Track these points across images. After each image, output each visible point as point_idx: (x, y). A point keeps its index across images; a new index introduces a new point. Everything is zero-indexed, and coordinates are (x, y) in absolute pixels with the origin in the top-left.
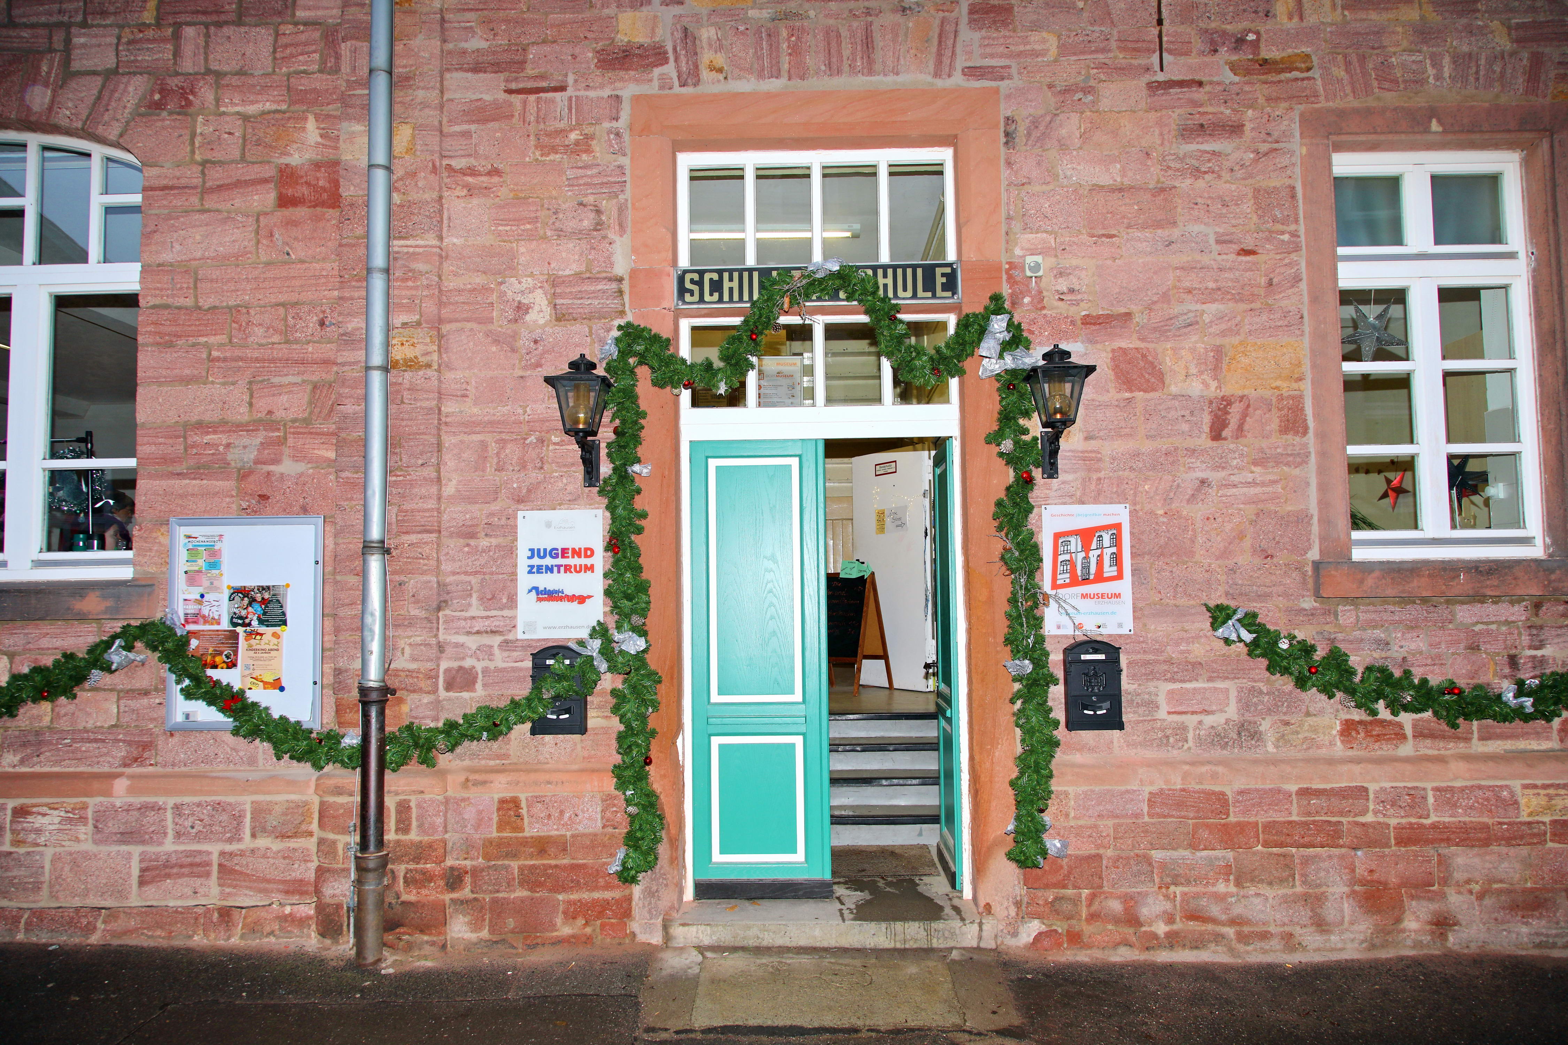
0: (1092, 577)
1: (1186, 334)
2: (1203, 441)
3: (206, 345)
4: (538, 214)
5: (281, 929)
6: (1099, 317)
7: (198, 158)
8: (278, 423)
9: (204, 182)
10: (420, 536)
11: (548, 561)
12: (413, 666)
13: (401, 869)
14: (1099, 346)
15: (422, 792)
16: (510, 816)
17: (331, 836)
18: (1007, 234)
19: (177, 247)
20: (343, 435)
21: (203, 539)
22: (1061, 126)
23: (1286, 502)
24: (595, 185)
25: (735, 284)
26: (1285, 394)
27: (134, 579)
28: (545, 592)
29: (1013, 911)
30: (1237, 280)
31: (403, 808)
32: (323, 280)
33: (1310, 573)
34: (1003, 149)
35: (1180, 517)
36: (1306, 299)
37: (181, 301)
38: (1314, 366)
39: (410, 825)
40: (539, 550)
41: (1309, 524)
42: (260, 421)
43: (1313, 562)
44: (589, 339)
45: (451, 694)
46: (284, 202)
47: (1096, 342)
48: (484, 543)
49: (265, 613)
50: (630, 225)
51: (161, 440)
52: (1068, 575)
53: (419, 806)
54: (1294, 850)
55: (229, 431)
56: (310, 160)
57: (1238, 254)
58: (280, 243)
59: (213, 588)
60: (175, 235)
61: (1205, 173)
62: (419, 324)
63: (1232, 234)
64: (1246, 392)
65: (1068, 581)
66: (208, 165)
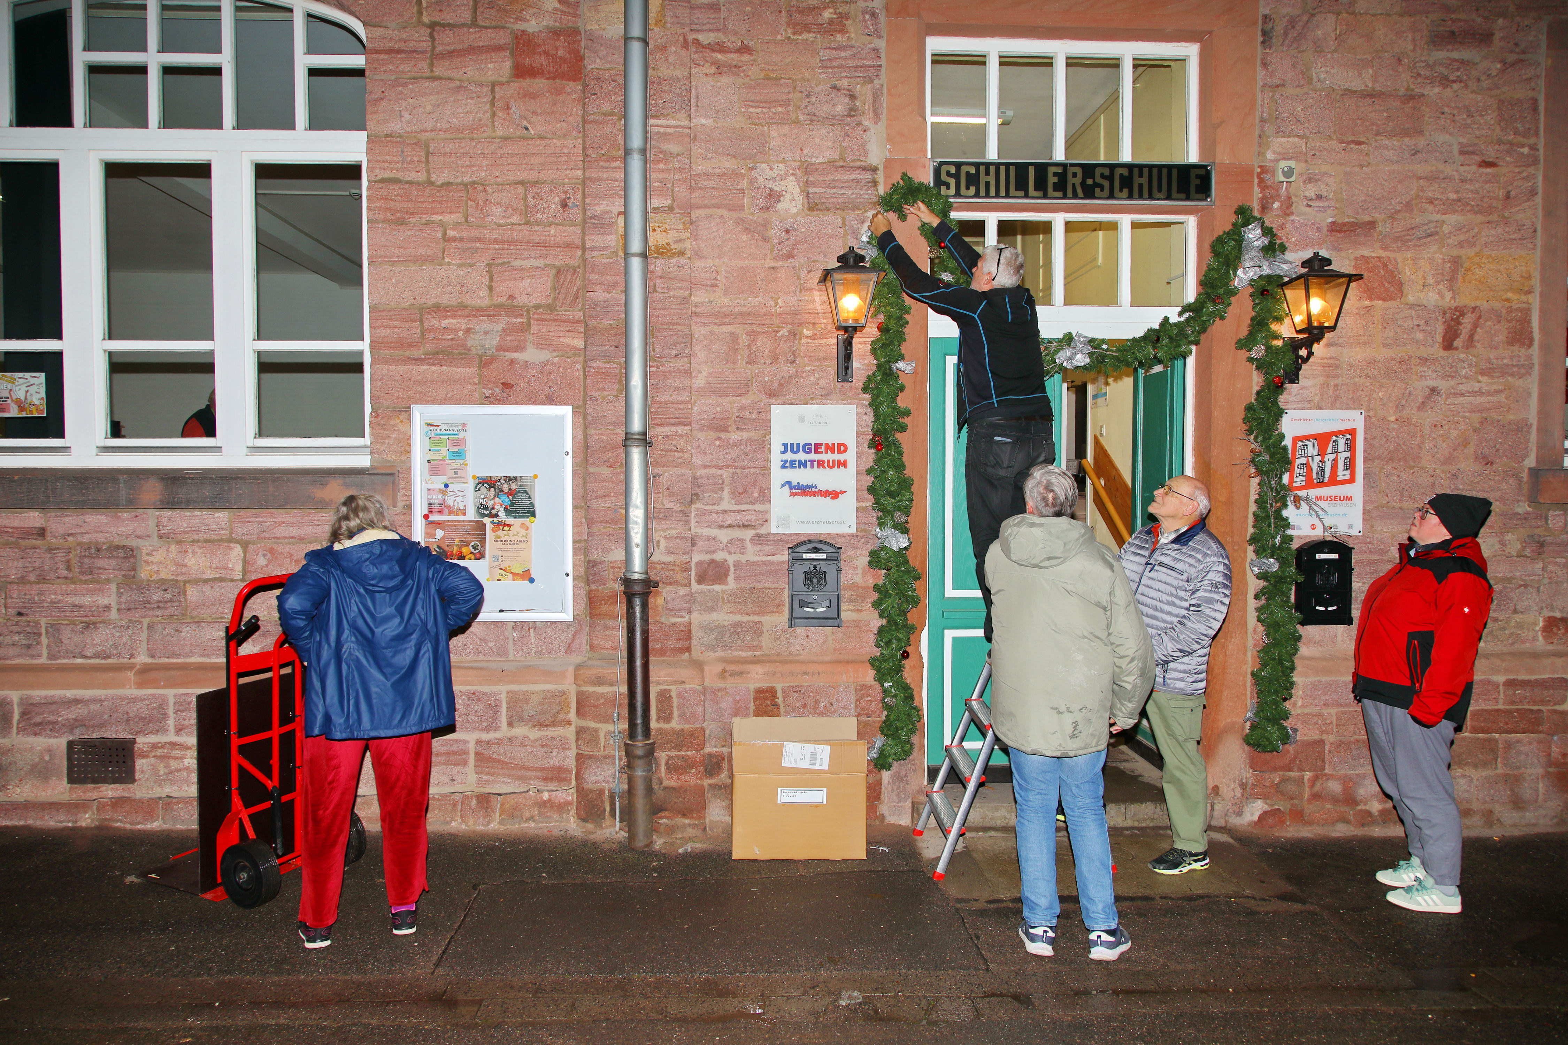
0: (1326, 480)
1: (1425, 244)
2: (1436, 350)
3: (441, 224)
4: (791, 96)
5: (540, 814)
6: (1344, 224)
7: (425, 19)
8: (520, 308)
9: (434, 47)
10: (674, 429)
11: (802, 456)
12: (669, 559)
13: (662, 756)
14: (1343, 254)
15: (683, 682)
16: (767, 706)
17: (592, 725)
18: (1260, 137)
19: (407, 116)
20: (593, 323)
21: (446, 427)
22: (1317, 26)
23: (1508, 411)
24: (849, 67)
25: (992, 179)
26: (1515, 307)
27: (372, 467)
28: (798, 486)
29: (1238, 793)
30: (1476, 192)
31: (665, 697)
32: (564, 159)
33: (1525, 479)
34: (1259, 48)
35: (1410, 424)
36: (1540, 213)
37: (412, 176)
38: (1543, 280)
39: (671, 713)
40: (792, 445)
41: (1529, 432)
42: (501, 305)
43: (1530, 469)
44: (842, 231)
45: (703, 587)
46: (521, 72)
47: (1340, 250)
48: (735, 436)
49: (512, 505)
50: (885, 111)
51: (396, 323)
52: (1304, 478)
53: (679, 695)
54: (1497, 736)
55: (468, 316)
56: (547, 27)
57: (1480, 166)
58: (516, 116)
59: (457, 476)
60: (404, 104)
61: (1454, 82)
62: (671, 209)
63: (1475, 145)
64: (1478, 303)
65: (1303, 483)
66: (437, 28)
